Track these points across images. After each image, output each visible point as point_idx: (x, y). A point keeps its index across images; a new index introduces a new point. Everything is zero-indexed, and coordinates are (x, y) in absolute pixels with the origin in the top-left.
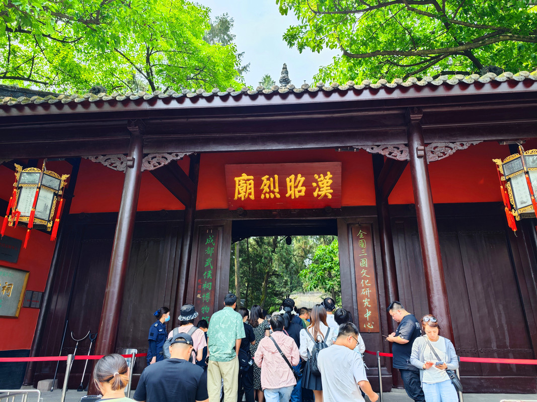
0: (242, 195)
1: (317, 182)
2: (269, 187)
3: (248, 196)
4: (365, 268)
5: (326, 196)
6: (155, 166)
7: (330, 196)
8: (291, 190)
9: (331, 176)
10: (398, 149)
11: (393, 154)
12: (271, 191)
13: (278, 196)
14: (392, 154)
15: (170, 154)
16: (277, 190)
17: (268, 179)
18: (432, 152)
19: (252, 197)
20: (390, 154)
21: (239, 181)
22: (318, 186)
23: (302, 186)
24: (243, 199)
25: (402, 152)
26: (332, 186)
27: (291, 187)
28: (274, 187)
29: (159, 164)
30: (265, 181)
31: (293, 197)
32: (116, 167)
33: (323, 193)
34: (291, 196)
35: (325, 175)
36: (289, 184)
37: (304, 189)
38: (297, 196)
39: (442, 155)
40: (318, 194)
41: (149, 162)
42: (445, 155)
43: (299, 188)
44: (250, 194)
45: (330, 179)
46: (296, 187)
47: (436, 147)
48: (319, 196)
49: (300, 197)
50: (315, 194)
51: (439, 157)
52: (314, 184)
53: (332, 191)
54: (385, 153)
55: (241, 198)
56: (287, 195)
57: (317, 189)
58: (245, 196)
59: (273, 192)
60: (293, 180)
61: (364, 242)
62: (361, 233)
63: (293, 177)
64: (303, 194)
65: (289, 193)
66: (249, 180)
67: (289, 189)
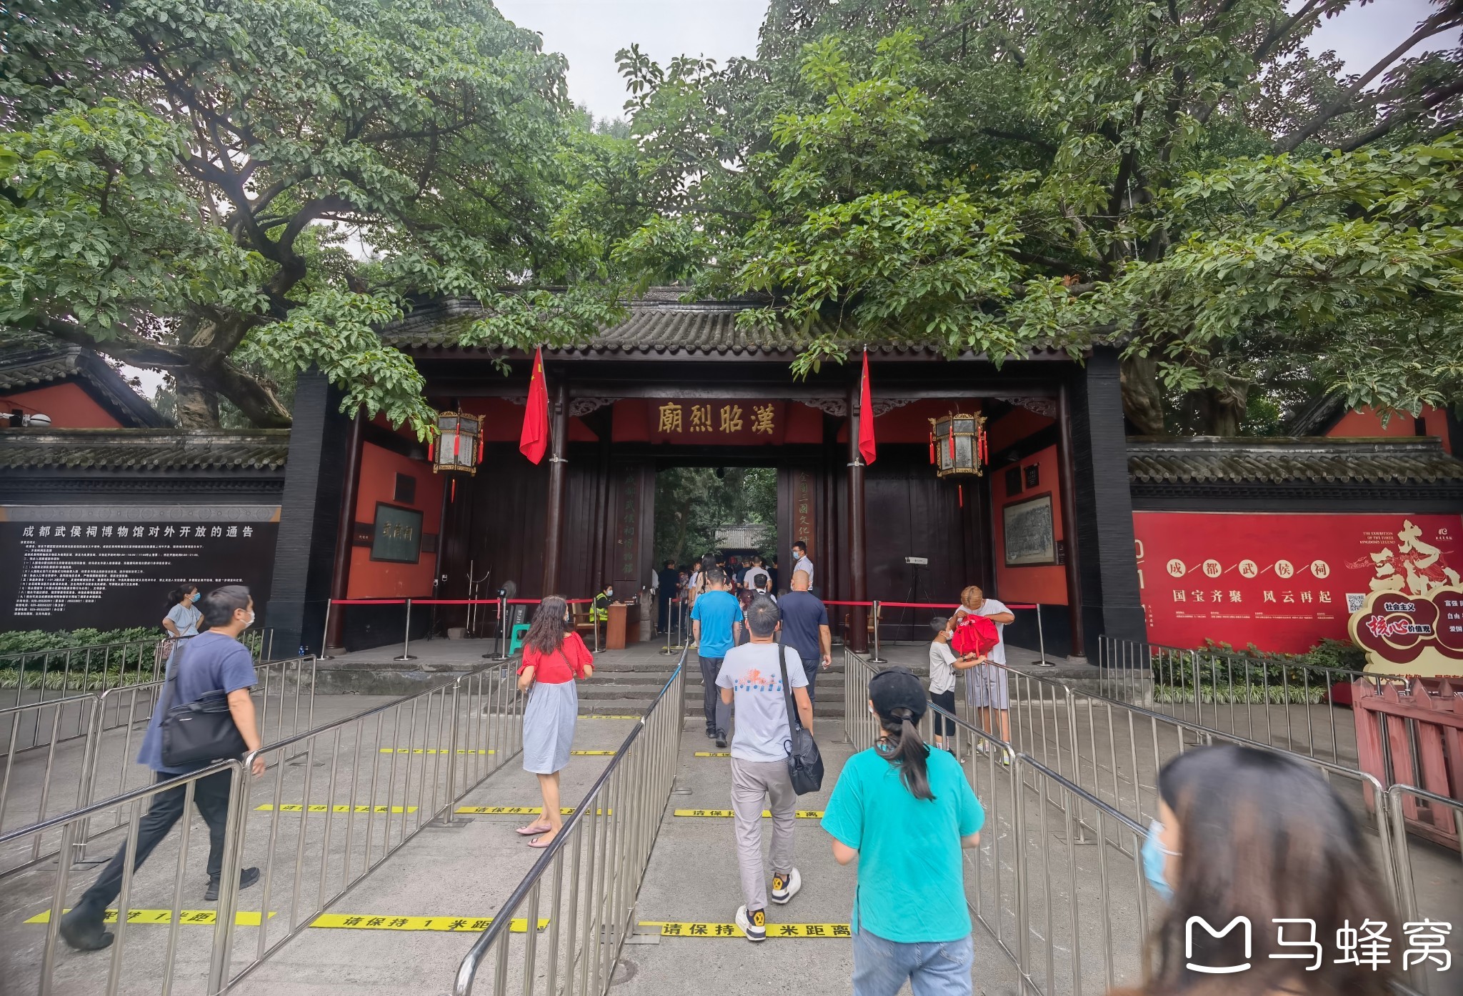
0: (668, 427)
1: (756, 415)
2: (700, 419)
3: (675, 429)
4: (804, 514)
5: (766, 431)
6: (583, 412)
7: (770, 432)
8: (725, 423)
9: (773, 408)
11: (831, 409)
12: (701, 424)
13: (710, 429)
15: (599, 398)
16: (709, 423)
17: (699, 410)
19: (679, 430)
20: (828, 408)
21: (665, 411)
22: (757, 419)
23: (739, 419)
24: (668, 431)
25: (839, 407)
26: (773, 420)
27: (725, 420)
28: (706, 420)
29: (588, 409)
30: (695, 412)
31: (727, 432)
33: (762, 428)
34: (725, 429)
35: (766, 407)
36: (723, 416)
37: (740, 422)
38: (732, 431)
41: (577, 408)
42: (882, 412)
43: (735, 421)
44: (677, 426)
45: (771, 412)
46: (732, 420)
48: (758, 430)
49: (736, 431)
50: (754, 428)
52: (753, 418)
53: (772, 426)
54: (824, 408)
55: (666, 430)
56: (721, 429)
57: (757, 423)
58: (671, 429)
59: (705, 426)
60: (728, 412)
61: (805, 486)
62: (803, 475)
63: (727, 408)
64: (739, 428)
65: (723, 426)
66: (676, 410)
67: (723, 422)
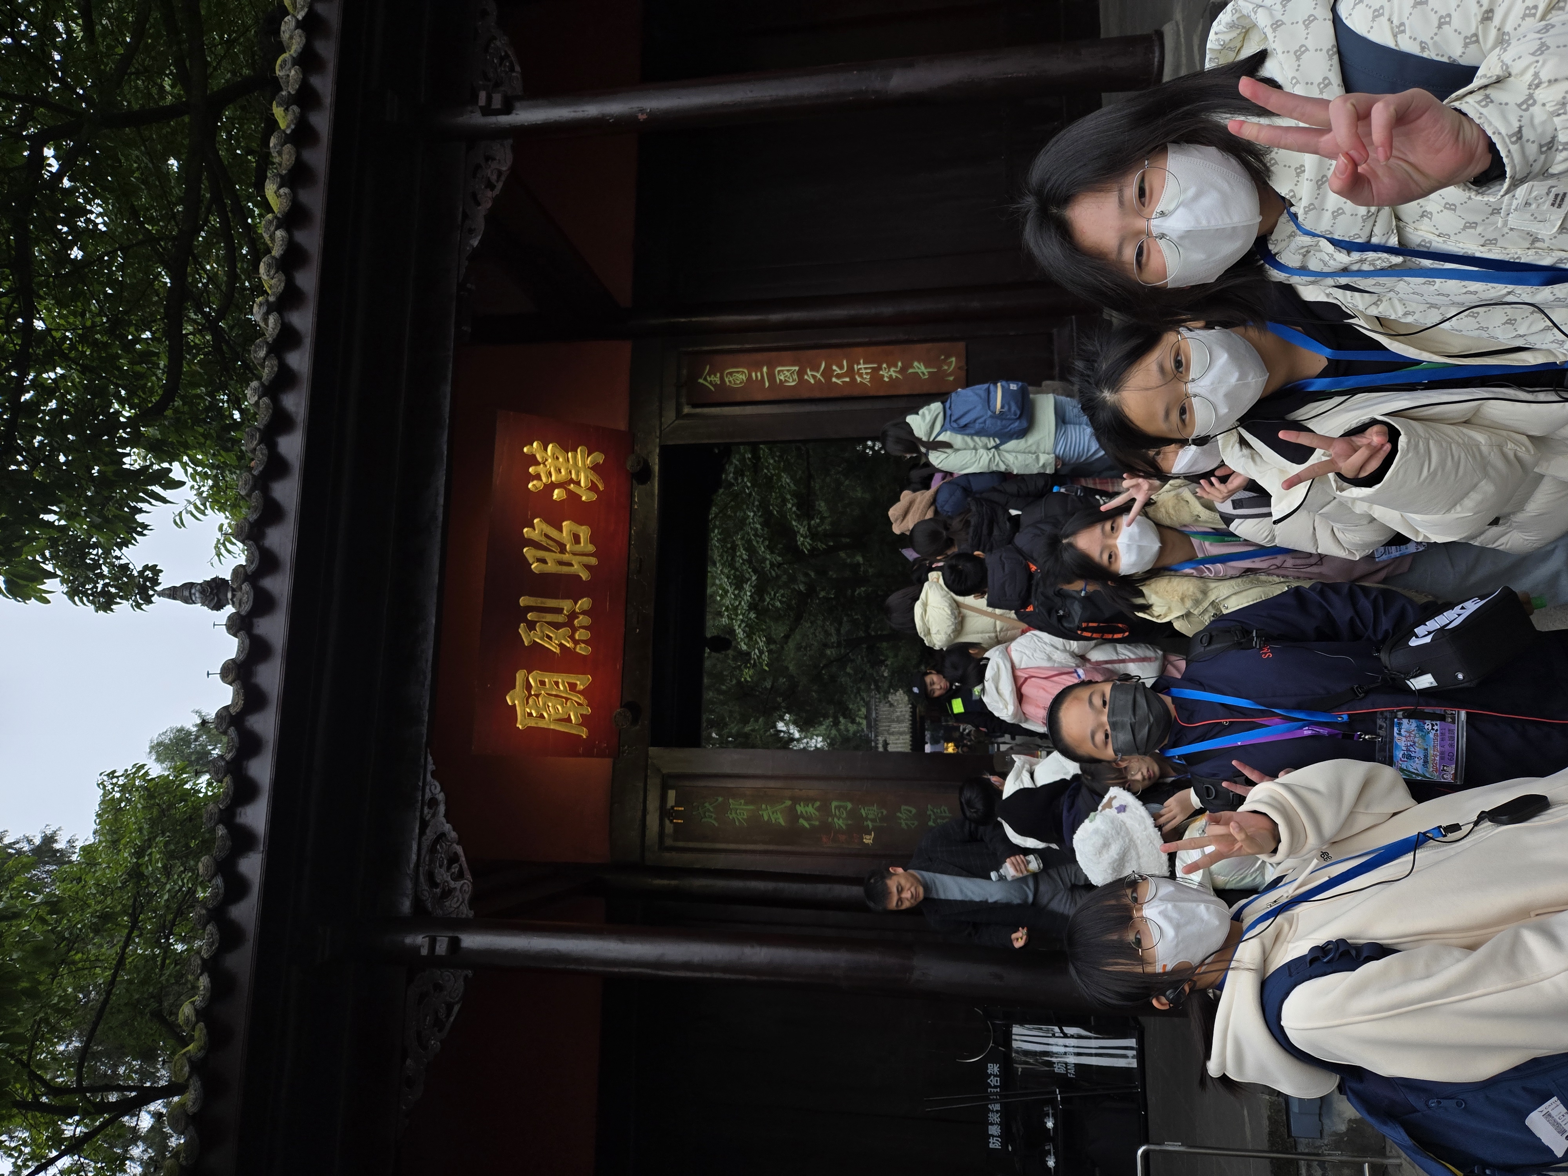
0: (574, 711)
1: (552, 486)
2: (557, 626)
3: (580, 692)
4: (801, 373)
5: (595, 468)
6: (461, 875)
7: (597, 457)
8: (570, 564)
9: (536, 444)
10: (478, 167)
11: (494, 178)
12: (569, 623)
13: (584, 603)
14: (494, 181)
15: (424, 825)
16: (566, 605)
17: (531, 626)
19: (582, 682)
20: (491, 186)
21: (529, 715)
22: (562, 485)
23: (560, 529)
24: (585, 711)
25: (489, 158)
26: (567, 446)
27: (561, 563)
28: (559, 611)
29: (454, 859)
30: (537, 637)
31: (593, 561)
32: (450, 1007)
33: (585, 477)
34: (587, 567)
35: (533, 460)
36: (551, 567)
37: (568, 526)
38: (591, 548)
39: (506, 63)
40: (588, 489)
41: (447, 893)
43: (565, 538)
44: (572, 687)
45: (546, 449)
46: (562, 548)
48: (593, 488)
49: (592, 540)
50: (587, 497)
52: (558, 495)
53: (580, 450)
54: (488, 198)
55: (581, 716)
56: (585, 575)
57: (572, 487)
58: (578, 704)
59: (573, 615)
60: (541, 554)
61: (731, 374)
62: (705, 379)
63: (529, 553)
64: (584, 532)
65: (577, 568)
66: (529, 687)
67: (565, 570)
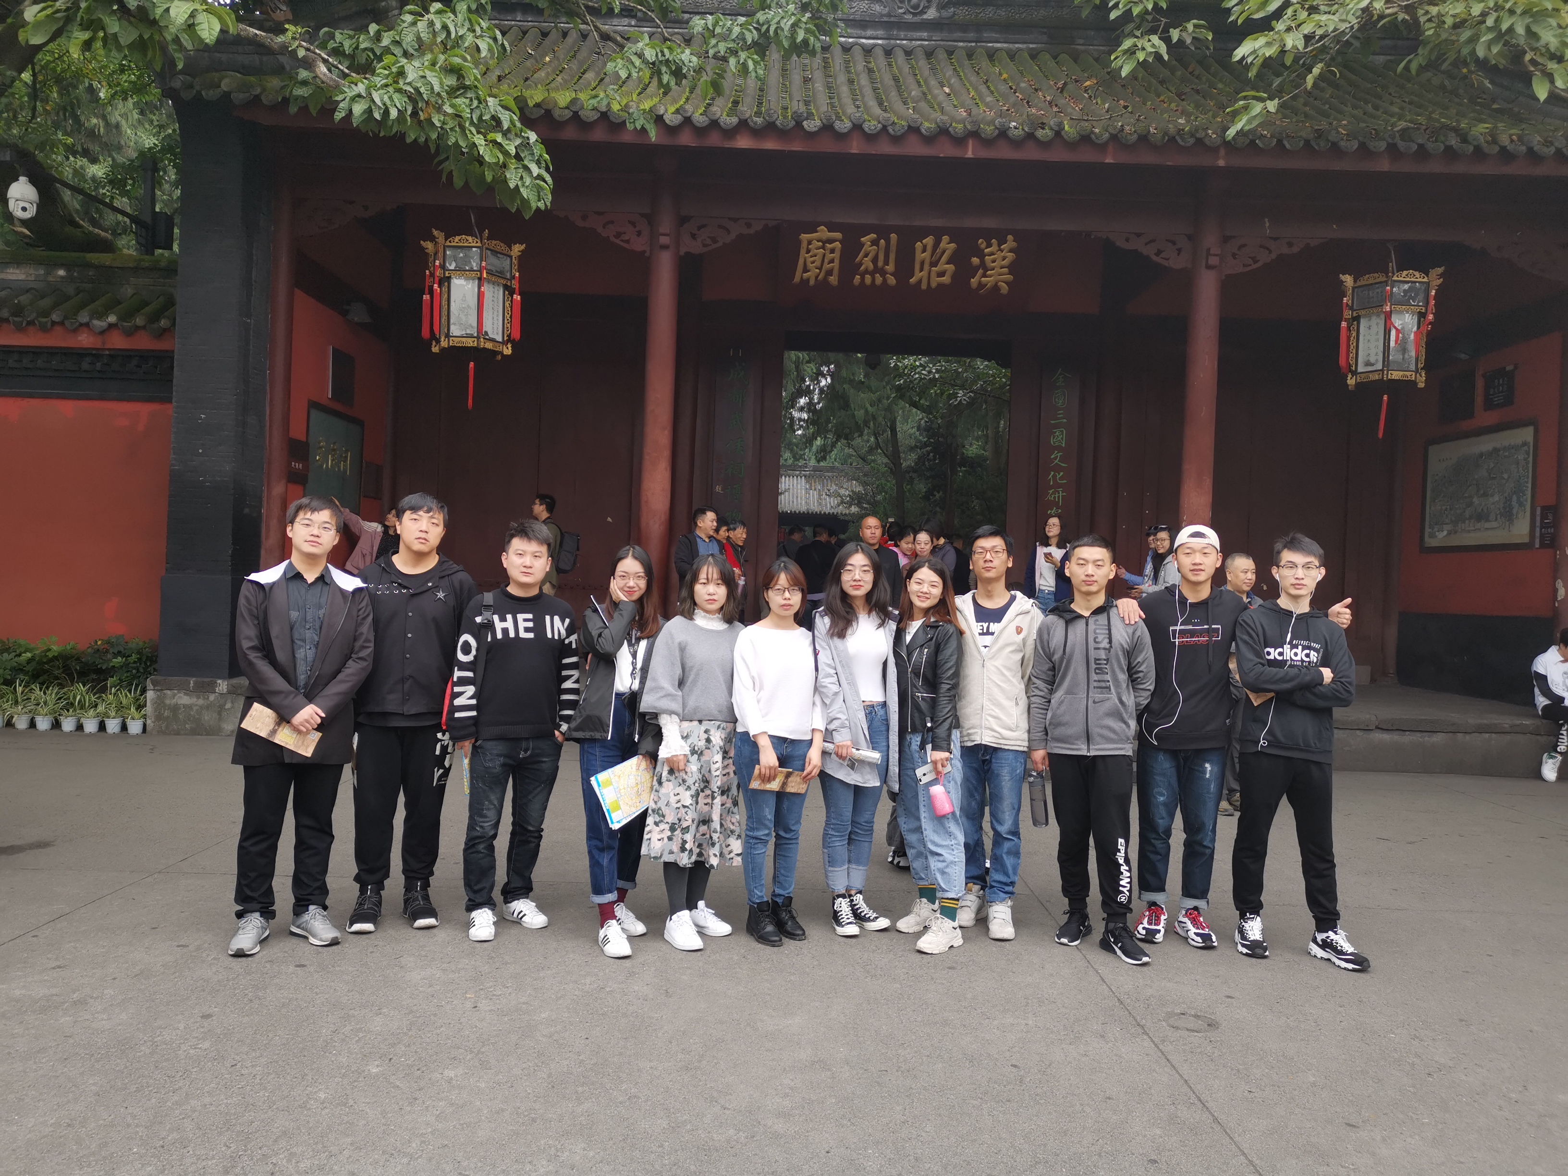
0: (812, 274)
1: (982, 256)
2: (875, 260)
3: (825, 278)
4: (1059, 448)
5: (996, 287)
6: (705, 246)
7: (1004, 289)
8: (921, 270)
9: (1014, 244)
10: (1174, 243)
11: (1163, 255)
12: (877, 270)
13: (892, 281)
14: (1161, 256)
15: (735, 220)
16: (890, 268)
17: (875, 243)
18: (1234, 256)
19: (833, 280)
20: (1159, 253)
21: (810, 243)
22: (983, 265)
23: (947, 263)
24: (812, 282)
25: (1179, 251)
26: (1012, 267)
27: (922, 263)
28: (886, 262)
29: (714, 240)
30: (868, 247)
31: (924, 286)
32: (628, 242)
33: (989, 281)
34: (920, 281)
35: (1002, 242)
36: (920, 256)
37: (951, 268)
38: (934, 285)
39: (1251, 261)
40: (980, 283)
41: (693, 236)
42: (1256, 262)
43: (942, 266)
44: (830, 273)
45: (1010, 251)
46: (934, 264)
47: (1244, 246)
48: (981, 286)
49: (940, 286)
50: (974, 282)
51: (1244, 265)
52: (975, 261)
53: (1010, 277)
54: (1149, 251)
55: (808, 280)
56: (913, 280)
57: (981, 271)
58: (817, 277)
59: (883, 273)
60: (929, 248)
61: (1064, 394)
62: (1060, 374)
63: (929, 241)
64: (946, 279)
65: (918, 275)
66: (831, 241)
67: (917, 267)
